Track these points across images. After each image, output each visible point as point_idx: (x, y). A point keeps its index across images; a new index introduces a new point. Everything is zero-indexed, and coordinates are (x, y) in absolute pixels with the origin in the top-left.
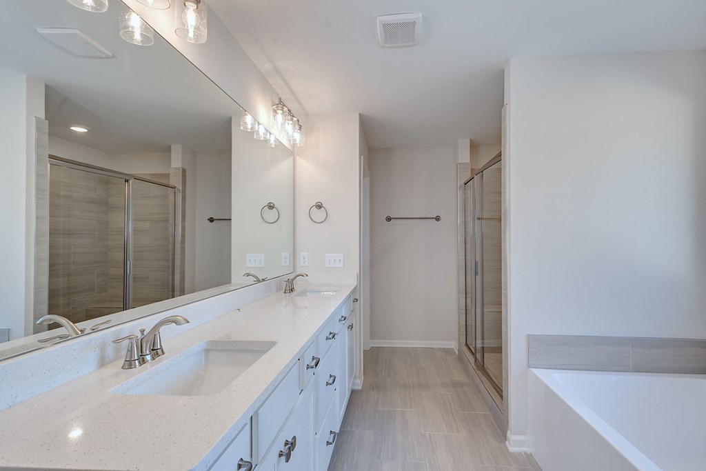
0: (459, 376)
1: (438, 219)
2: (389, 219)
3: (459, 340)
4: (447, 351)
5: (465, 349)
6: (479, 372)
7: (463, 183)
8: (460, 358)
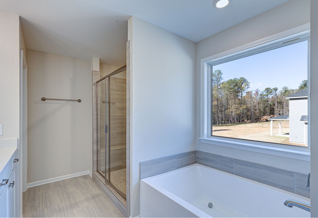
0: (96, 191)
1: (79, 101)
2: (44, 99)
3: (93, 169)
4: (85, 177)
5: (97, 173)
6: (107, 186)
7: (96, 81)
8: (94, 179)
